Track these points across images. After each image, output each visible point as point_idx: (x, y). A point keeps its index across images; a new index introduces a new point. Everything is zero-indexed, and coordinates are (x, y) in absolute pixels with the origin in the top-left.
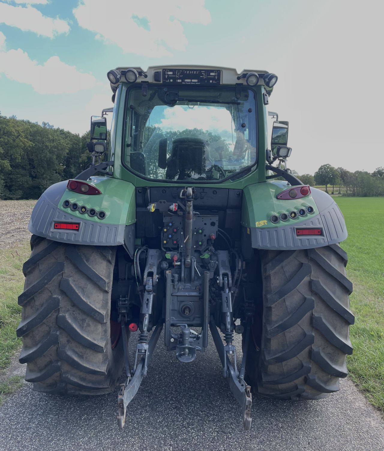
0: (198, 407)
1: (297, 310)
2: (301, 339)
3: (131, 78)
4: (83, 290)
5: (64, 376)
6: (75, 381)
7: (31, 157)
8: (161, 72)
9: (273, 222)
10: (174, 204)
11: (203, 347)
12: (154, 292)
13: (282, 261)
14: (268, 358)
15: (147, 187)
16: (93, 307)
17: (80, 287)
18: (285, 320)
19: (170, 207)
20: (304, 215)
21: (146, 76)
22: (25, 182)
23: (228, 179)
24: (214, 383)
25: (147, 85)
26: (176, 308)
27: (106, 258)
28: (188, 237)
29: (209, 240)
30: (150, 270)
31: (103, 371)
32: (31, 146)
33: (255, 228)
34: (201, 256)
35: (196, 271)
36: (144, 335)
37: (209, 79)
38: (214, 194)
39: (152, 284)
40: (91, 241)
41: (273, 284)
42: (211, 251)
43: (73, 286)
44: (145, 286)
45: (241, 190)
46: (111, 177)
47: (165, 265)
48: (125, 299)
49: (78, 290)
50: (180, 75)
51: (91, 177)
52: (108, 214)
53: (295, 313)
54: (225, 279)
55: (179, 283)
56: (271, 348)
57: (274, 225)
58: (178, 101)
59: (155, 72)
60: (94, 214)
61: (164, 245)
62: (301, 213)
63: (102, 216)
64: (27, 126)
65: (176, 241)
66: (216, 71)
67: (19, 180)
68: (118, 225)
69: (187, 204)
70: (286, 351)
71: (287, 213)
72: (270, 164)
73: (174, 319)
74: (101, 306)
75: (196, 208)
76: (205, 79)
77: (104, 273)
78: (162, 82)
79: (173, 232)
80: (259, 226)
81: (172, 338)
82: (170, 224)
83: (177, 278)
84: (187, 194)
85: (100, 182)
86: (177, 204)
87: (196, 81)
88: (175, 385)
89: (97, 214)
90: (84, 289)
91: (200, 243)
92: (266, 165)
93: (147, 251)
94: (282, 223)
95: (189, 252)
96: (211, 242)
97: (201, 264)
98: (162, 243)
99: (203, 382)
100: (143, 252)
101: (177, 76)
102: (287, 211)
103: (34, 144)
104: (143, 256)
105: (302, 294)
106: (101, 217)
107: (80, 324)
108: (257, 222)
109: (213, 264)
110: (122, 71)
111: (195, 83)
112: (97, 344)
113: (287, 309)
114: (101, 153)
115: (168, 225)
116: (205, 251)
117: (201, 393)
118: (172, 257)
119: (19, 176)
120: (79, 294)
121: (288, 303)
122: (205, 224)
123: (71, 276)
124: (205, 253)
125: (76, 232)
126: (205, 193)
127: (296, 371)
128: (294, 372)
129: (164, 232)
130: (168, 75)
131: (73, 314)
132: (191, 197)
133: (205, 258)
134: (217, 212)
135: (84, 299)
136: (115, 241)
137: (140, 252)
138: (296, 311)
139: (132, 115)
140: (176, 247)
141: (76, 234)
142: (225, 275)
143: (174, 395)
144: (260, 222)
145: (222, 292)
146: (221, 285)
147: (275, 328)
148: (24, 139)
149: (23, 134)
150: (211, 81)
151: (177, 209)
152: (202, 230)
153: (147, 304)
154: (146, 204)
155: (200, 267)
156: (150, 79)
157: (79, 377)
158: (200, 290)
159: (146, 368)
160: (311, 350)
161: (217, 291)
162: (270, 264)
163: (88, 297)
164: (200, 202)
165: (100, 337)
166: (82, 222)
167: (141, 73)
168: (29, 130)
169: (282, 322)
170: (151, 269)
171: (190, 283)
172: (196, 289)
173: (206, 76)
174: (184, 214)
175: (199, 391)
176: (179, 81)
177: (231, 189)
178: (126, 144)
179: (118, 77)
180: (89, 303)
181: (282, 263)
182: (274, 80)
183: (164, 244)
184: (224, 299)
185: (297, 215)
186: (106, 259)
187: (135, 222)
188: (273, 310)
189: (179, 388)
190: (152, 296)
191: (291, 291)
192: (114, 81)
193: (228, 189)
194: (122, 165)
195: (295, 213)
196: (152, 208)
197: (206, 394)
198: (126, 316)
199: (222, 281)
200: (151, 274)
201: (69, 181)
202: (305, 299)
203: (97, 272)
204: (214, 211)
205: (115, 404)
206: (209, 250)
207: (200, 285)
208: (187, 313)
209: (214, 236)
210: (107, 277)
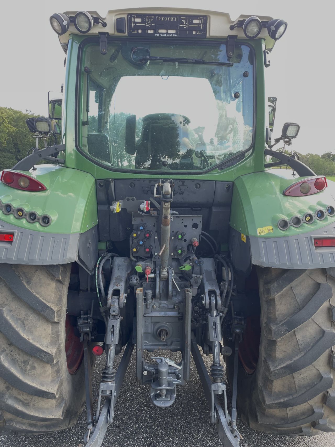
0: (177, 443)
1: (312, 347)
2: (316, 383)
3: (84, 25)
4: (23, 323)
5: (7, 424)
6: (22, 428)
7: (15, 142)
8: (125, 18)
9: (282, 229)
10: (145, 202)
11: (184, 380)
12: (121, 315)
13: (292, 280)
14: (268, 401)
15: (110, 179)
16: (38, 346)
17: (20, 319)
18: (295, 359)
19: (140, 206)
20: (322, 219)
21: (104, 25)
22: (11, 165)
23: (216, 168)
24: (193, 402)
25: (107, 38)
26: (150, 331)
27: (55, 277)
28: (164, 247)
29: (190, 245)
30: (116, 287)
31: (57, 417)
32: (15, 131)
33: (256, 237)
34: (180, 268)
35: (173, 285)
36: (109, 372)
37: (191, 29)
38: (197, 187)
39: (118, 307)
40: (29, 258)
41: (278, 311)
42: (193, 260)
43: (8, 318)
44: (110, 309)
45: (232, 183)
46: (62, 166)
47: (135, 280)
48: (86, 316)
49: (15, 324)
50: (152, 23)
51: (35, 166)
52: (54, 218)
53: (309, 350)
54: (212, 298)
55: (153, 301)
56: (273, 390)
57: (283, 233)
58: (149, 61)
59: (117, 19)
60: (34, 219)
61: (133, 254)
62: (319, 216)
63: (46, 221)
64: (10, 113)
65: (149, 249)
66: (201, 17)
67: (6, 163)
68: (69, 235)
69: (164, 206)
70: (294, 396)
71: (299, 216)
72: (271, 149)
73: (147, 343)
74: (49, 341)
75: (173, 206)
76: (186, 29)
77: (52, 298)
78: (126, 34)
79: (146, 238)
80: (262, 234)
81: (146, 370)
82: (141, 228)
83: (151, 295)
84: (164, 191)
85: (46, 172)
86: (149, 202)
87: (173, 31)
88: (149, 407)
89: (38, 219)
90: (25, 322)
91: (180, 251)
92: (265, 149)
93: (113, 259)
94: (293, 231)
95: (166, 263)
96: (193, 248)
97: (180, 275)
98: (131, 251)
99: (181, 401)
100: (108, 260)
101: (148, 24)
102: (300, 212)
103: (17, 130)
104: (108, 266)
105: (318, 325)
106: (45, 223)
107: (21, 367)
108: (258, 229)
109: (196, 280)
110: (70, 16)
111: (172, 35)
112: (46, 390)
113: (298, 344)
114: (46, 133)
115: (138, 229)
116: (185, 261)
117: (180, 419)
118: (144, 270)
119: (6, 159)
120: (17, 329)
121: (299, 337)
122: (186, 226)
123: (6, 305)
124: (185, 263)
125: (7, 245)
126: (185, 187)
127: (304, 417)
128: (302, 418)
129: (133, 238)
130: (135, 23)
131: (11, 354)
132: (169, 196)
133: (186, 270)
134: (200, 210)
135: (25, 336)
136: (64, 258)
137: (103, 261)
138: (311, 349)
139: (88, 81)
140: (149, 255)
141: (8, 249)
142: (212, 293)
143: (148, 423)
144: (263, 229)
145: (209, 315)
146: (207, 307)
147: (281, 368)
148: (8, 125)
149: (6, 120)
150: (194, 33)
151: (149, 208)
152: (181, 235)
153: (113, 332)
154: (110, 202)
155: (179, 279)
156: (110, 29)
157: (28, 423)
158: (179, 309)
159: (112, 413)
160: (326, 394)
161: (201, 310)
162: (275, 284)
163: (31, 332)
164: (179, 198)
165: (50, 379)
166: (17, 231)
167: (97, 20)
168: (12, 116)
169: (291, 362)
170: (117, 285)
171: (167, 300)
172: (174, 308)
173: (187, 25)
174: (158, 214)
175: (177, 417)
176: (150, 32)
177: (219, 181)
178: (81, 121)
179: (65, 23)
180: (31, 341)
181: (291, 283)
182: (282, 29)
183: (133, 252)
184: (211, 324)
185: (314, 218)
186: (55, 279)
187: (97, 223)
188: (278, 344)
189: (154, 411)
190: (119, 321)
191: (305, 322)
192: (59, 29)
193: (215, 181)
194: (76, 150)
195: (310, 216)
196: (117, 207)
197: (186, 421)
198: (90, 334)
199: (208, 302)
200: (117, 293)
201: (4, 171)
202: (323, 332)
203: (41, 299)
204: (196, 209)
205: (79, 439)
206: (190, 260)
207: (180, 302)
208: (164, 339)
209: (196, 242)
210: (57, 302)
